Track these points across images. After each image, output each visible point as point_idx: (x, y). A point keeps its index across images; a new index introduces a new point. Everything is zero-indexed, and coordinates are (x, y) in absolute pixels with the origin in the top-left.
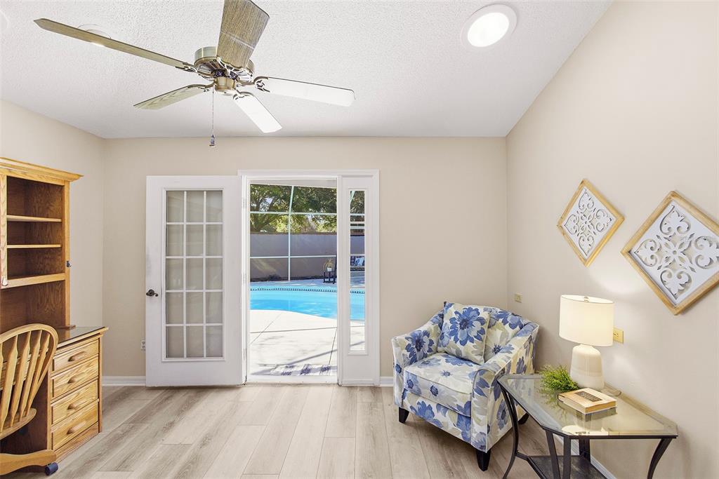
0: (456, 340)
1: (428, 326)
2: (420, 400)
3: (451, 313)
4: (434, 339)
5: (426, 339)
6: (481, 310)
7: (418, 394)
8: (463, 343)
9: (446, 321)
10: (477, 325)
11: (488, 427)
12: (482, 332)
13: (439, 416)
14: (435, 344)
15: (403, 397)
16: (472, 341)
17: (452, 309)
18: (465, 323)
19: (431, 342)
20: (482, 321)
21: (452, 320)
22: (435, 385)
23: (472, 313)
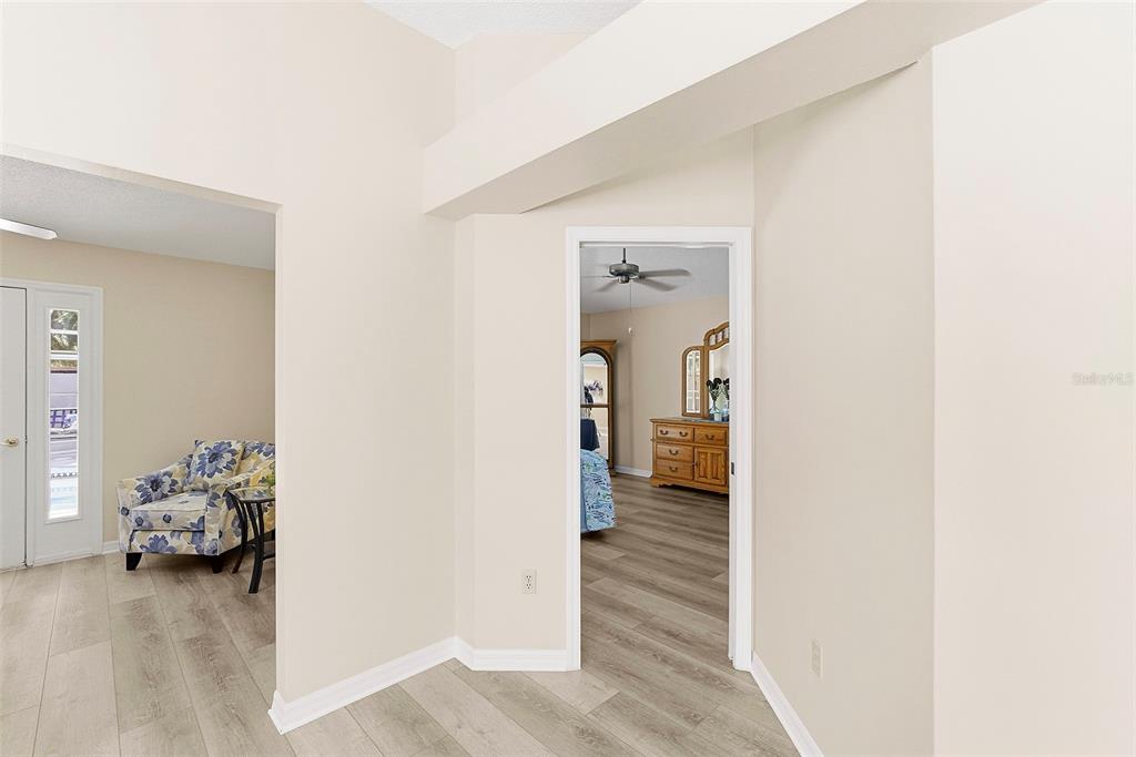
0: (203, 475)
1: (175, 467)
2: (152, 535)
3: (202, 449)
4: (179, 479)
5: (167, 480)
6: (233, 443)
7: (150, 529)
8: (210, 476)
9: (196, 459)
10: (227, 457)
11: (220, 532)
12: (233, 462)
13: (173, 542)
14: (180, 484)
15: (131, 540)
16: (221, 471)
17: (203, 446)
18: (215, 456)
19: (174, 483)
20: (233, 453)
21: (201, 456)
22: (168, 513)
23: (223, 447)
